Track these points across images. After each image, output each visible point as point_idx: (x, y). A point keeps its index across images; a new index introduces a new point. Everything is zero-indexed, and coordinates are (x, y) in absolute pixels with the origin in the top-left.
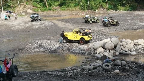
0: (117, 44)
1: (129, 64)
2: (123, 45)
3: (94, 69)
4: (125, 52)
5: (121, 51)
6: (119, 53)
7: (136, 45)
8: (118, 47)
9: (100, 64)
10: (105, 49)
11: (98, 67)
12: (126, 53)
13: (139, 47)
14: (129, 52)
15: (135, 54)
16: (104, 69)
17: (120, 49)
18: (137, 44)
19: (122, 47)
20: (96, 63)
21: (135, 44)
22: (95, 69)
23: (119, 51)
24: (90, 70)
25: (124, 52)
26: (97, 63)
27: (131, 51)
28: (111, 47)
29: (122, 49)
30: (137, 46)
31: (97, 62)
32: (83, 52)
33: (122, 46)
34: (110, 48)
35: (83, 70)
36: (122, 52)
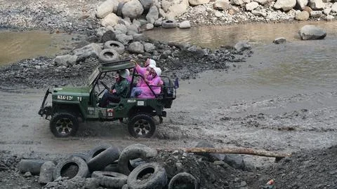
0: (150, 5)
1: (161, 49)
2: (163, 6)
3: (78, 62)
4: (168, 22)
5: (159, 21)
6: (153, 26)
7: (193, 6)
8: (151, 11)
9: (94, 51)
10: (122, 16)
11: (88, 57)
12: (170, 25)
13: (199, 10)
14: (175, 23)
15: (189, 25)
16: (101, 61)
17: (157, 16)
18: (196, 4)
19: (162, 12)
20: (86, 48)
21: (190, 5)
22: (81, 63)
23: (153, 21)
24: (69, 65)
25: (164, 22)
26: (87, 50)
27: (181, 20)
28: (136, 11)
29: (160, 16)
30: (196, 8)
31: (89, 46)
32: (71, 24)
33: (160, 9)
34: (132, 14)
35: (56, 65)
36: (160, 23)
